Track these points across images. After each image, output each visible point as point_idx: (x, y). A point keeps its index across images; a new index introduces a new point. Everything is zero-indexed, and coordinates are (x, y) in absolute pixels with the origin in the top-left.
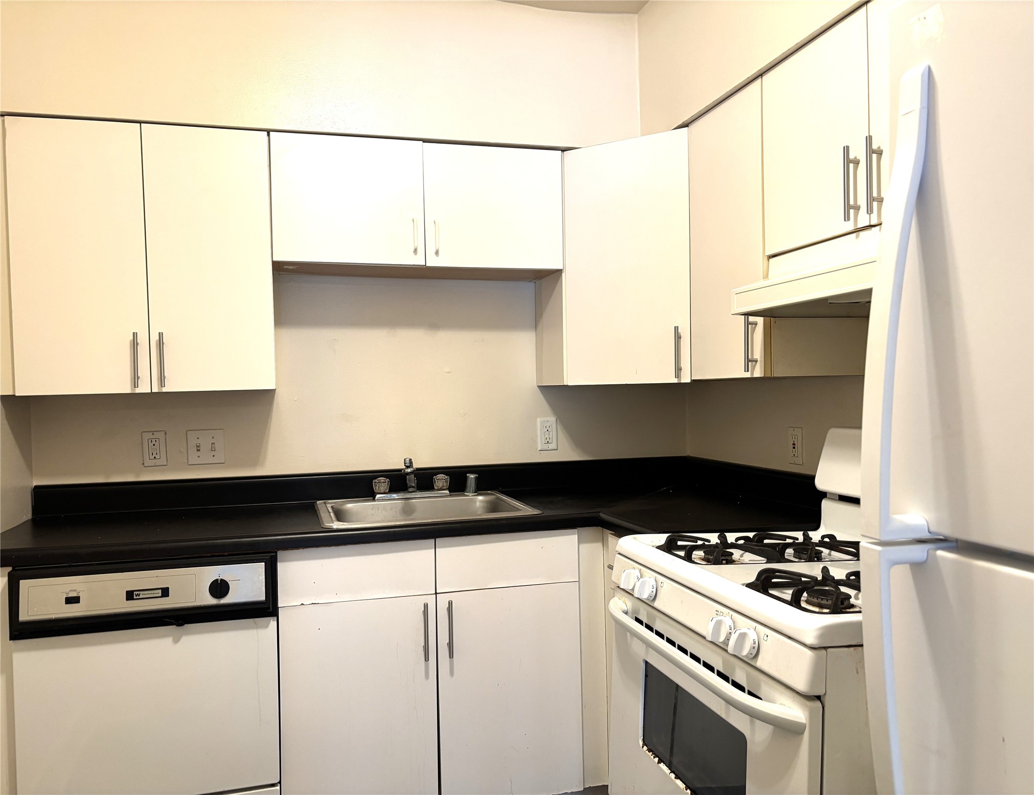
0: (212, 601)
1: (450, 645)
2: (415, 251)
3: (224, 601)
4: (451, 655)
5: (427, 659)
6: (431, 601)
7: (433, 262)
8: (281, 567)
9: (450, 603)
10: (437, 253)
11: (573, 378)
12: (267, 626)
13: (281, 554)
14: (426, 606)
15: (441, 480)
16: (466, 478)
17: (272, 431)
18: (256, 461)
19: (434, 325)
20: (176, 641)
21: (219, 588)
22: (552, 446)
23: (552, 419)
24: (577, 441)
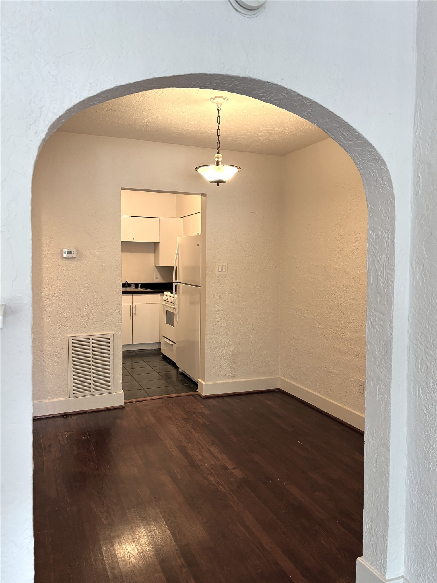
1: (135, 314)
2: (129, 238)
4: (135, 315)
5: (131, 315)
7: (132, 241)
9: (135, 306)
10: (133, 239)
11: (161, 264)
14: (131, 306)
15: (133, 285)
16: (138, 285)
19: (132, 252)
22: (158, 279)
23: (158, 273)
24: (163, 278)
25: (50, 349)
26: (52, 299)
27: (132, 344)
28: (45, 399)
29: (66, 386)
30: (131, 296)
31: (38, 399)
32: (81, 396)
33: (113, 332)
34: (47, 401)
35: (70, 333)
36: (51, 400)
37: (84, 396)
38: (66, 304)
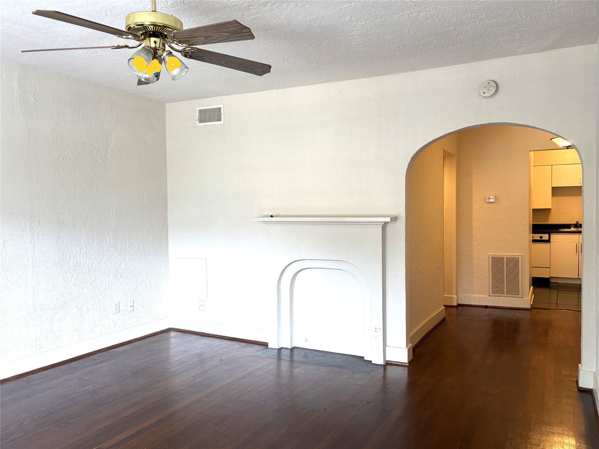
0: (540, 239)
1: (581, 250)
3: (542, 239)
4: (581, 252)
5: (577, 252)
6: (578, 243)
8: (551, 236)
12: (548, 244)
13: (551, 234)
14: (577, 244)
17: (551, 215)
18: (547, 221)
20: (534, 244)
21: (541, 237)
25: (477, 262)
26: (479, 229)
27: (578, 278)
28: (474, 294)
29: (487, 288)
30: (578, 235)
31: (469, 294)
32: (498, 296)
33: (522, 254)
34: (475, 295)
35: (491, 253)
36: (477, 296)
37: (500, 296)
38: (488, 233)
